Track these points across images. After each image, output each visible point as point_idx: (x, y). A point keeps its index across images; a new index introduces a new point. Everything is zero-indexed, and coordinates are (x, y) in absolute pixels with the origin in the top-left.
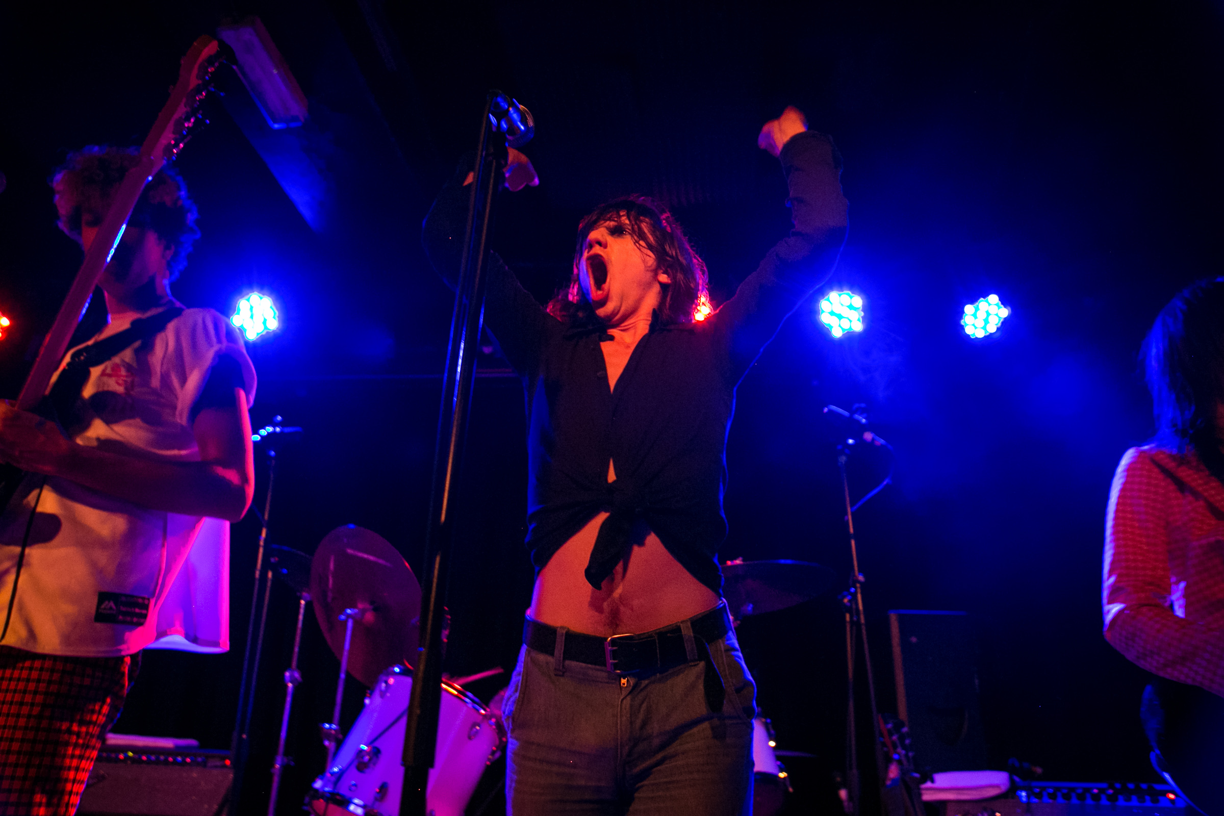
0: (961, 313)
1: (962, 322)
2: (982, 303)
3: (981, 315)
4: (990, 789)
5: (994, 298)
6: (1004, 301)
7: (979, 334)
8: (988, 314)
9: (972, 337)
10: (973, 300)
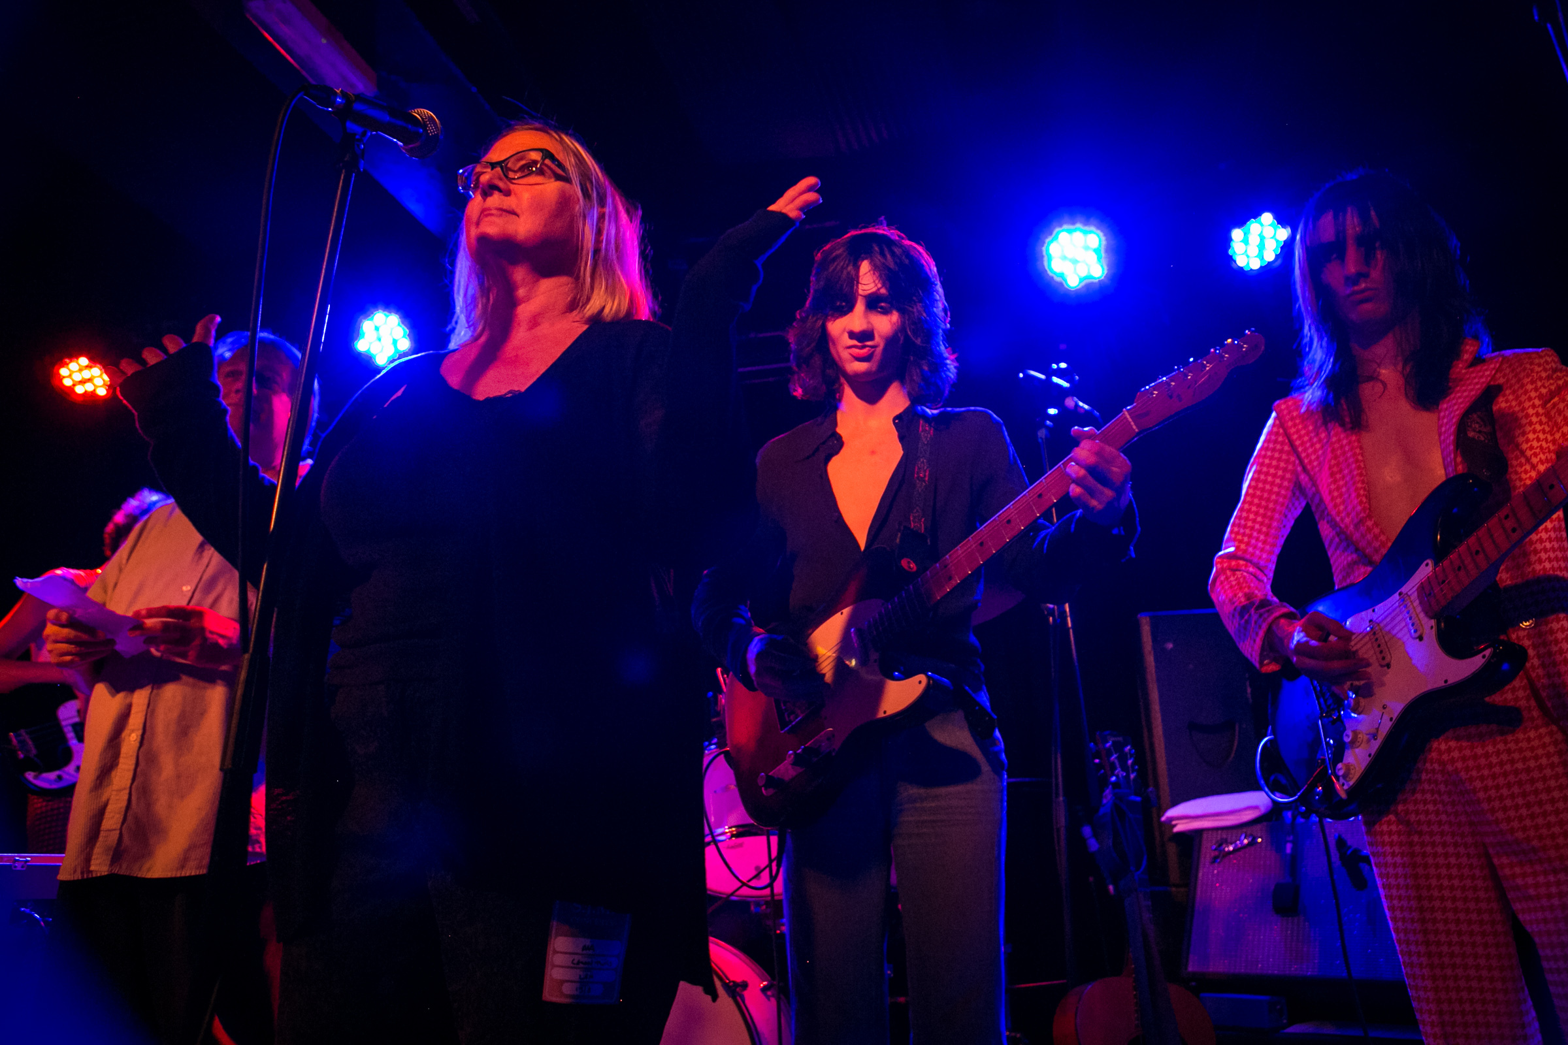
0: (1227, 241)
1: (1230, 252)
2: (1253, 226)
3: (1254, 239)
4: (1248, 812)
5: (1267, 217)
6: (1281, 220)
7: (1255, 265)
8: (1262, 238)
9: (1247, 269)
10: (1241, 222)
